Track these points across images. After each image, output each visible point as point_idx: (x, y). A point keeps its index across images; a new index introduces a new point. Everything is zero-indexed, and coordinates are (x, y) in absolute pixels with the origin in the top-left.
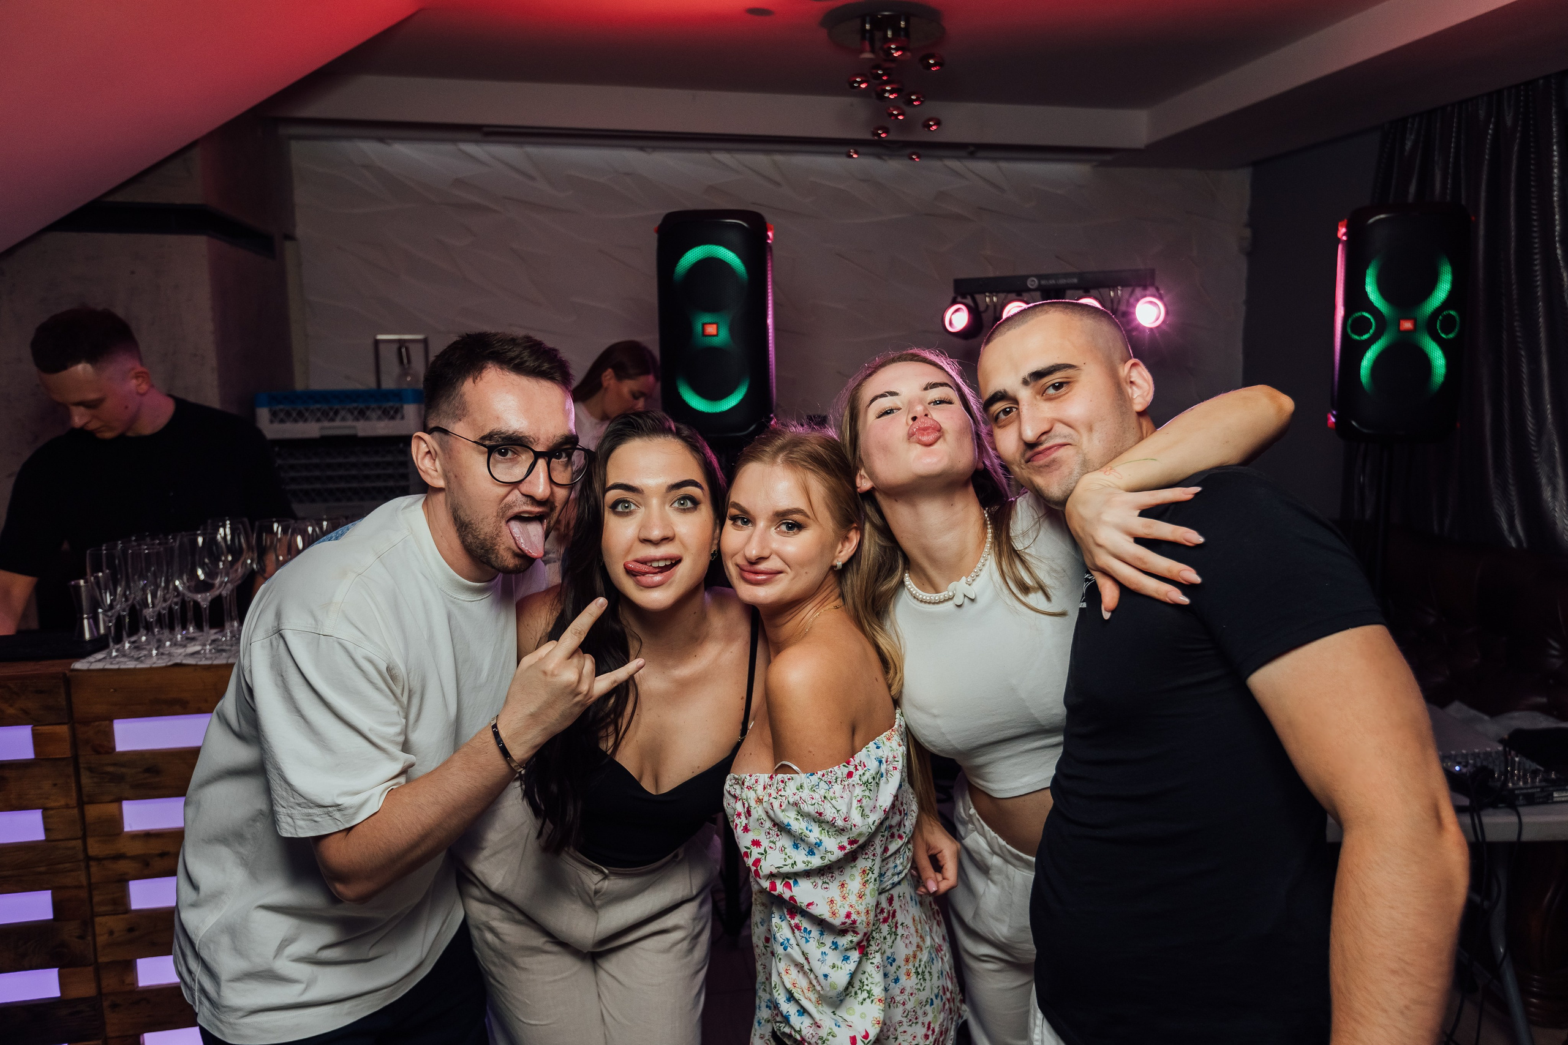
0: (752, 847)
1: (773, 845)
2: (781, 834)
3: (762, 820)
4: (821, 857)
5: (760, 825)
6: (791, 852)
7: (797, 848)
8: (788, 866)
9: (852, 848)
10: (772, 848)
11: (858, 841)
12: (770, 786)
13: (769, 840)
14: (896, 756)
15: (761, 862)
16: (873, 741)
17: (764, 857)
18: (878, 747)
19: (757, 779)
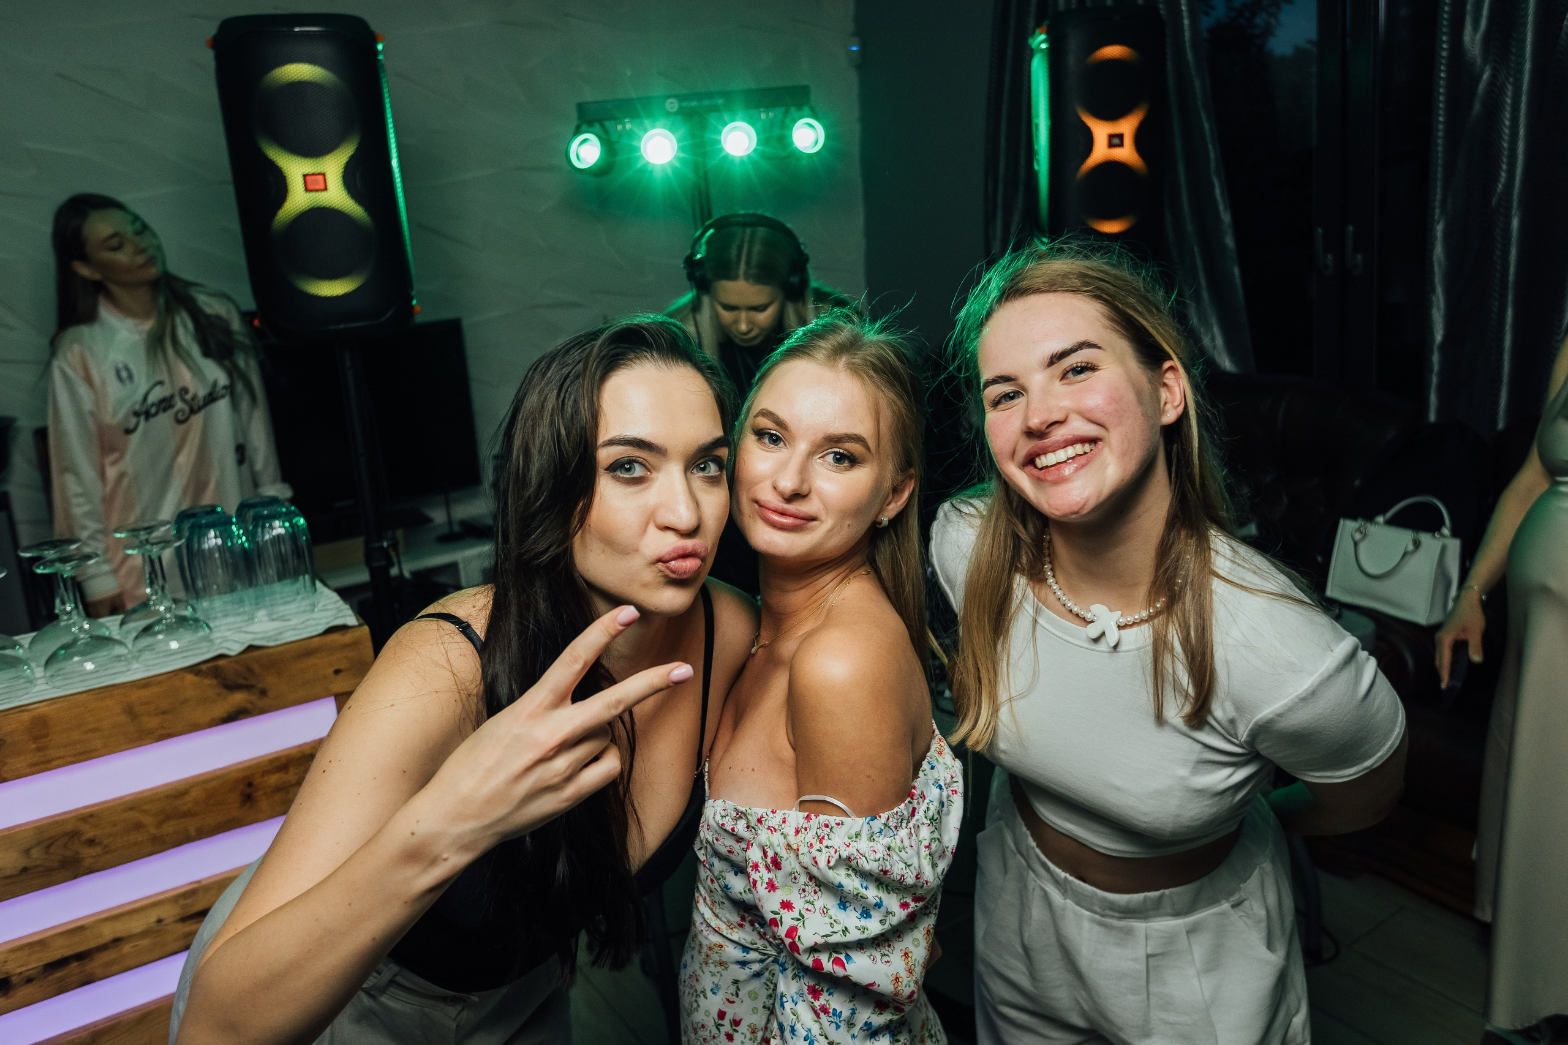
0: (782, 912)
1: (810, 907)
2: (820, 890)
3: (796, 874)
4: (881, 921)
5: (793, 880)
6: (838, 914)
7: (845, 908)
8: (838, 934)
9: (916, 906)
10: (810, 911)
11: (926, 898)
12: (806, 829)
13: (803, 900)
14: (954, 775)
15: (799, 931)
16: (926, 760)
17: (801, 924)
18: (932, 768)
19: (785, 818)
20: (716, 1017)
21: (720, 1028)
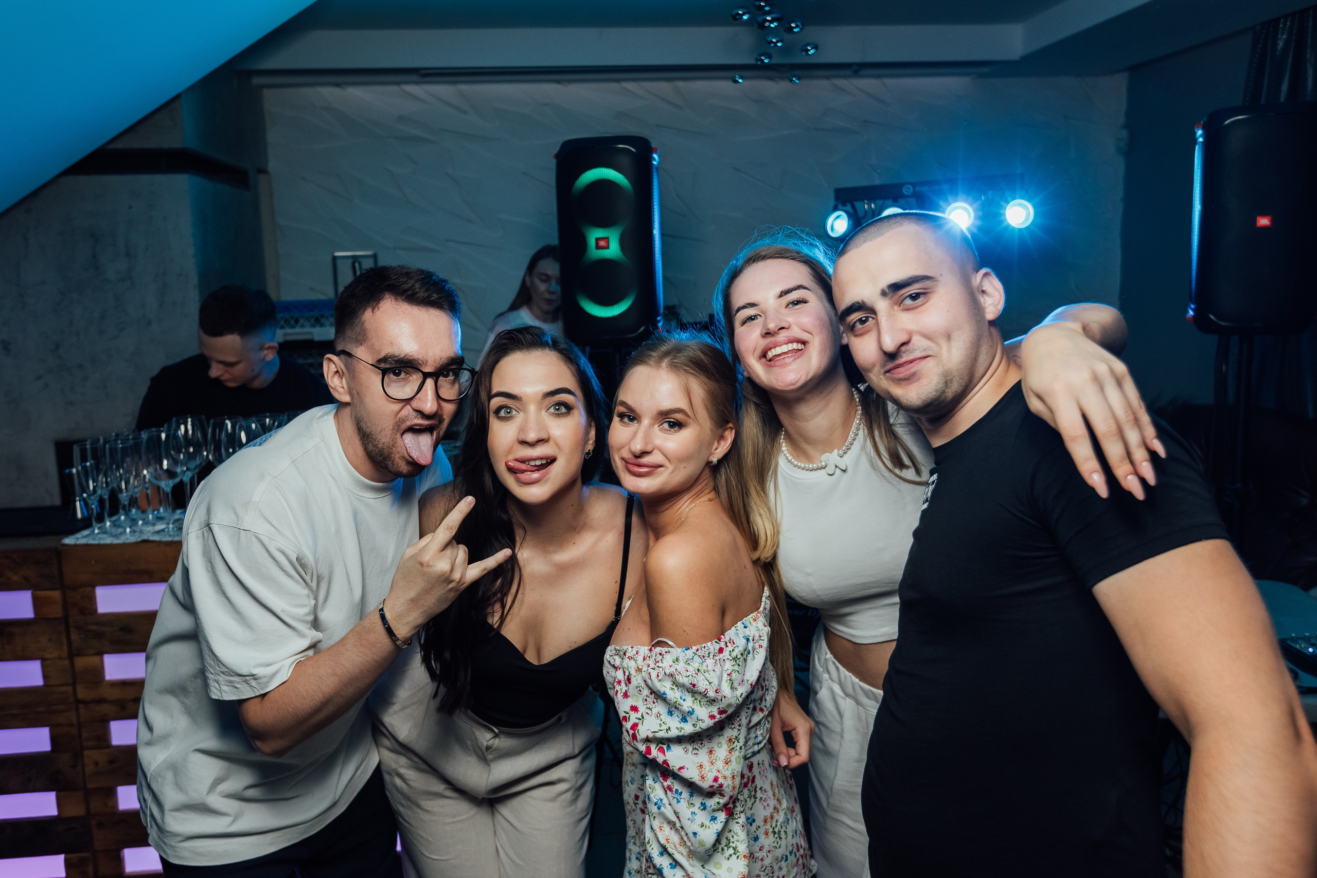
0: (630, 712)
1: (649, 711)
2: (657, 702)
3: (641, 688)
4: (693, 725)
5: (639, 692)
6: (666, 718)
7: (671, 715)
8: (663, 732)
9: (721, 717)
10: (649, 714)
11: (727, 711)
12: (649, 658)
13: (646, 706)
14: (762, 635)
15: (639, 726)
16: (742, 622)
17: (641, 722)
18: (745, 627)
19: (638, 651)
20: (634, 798)
21: (637, 805)
